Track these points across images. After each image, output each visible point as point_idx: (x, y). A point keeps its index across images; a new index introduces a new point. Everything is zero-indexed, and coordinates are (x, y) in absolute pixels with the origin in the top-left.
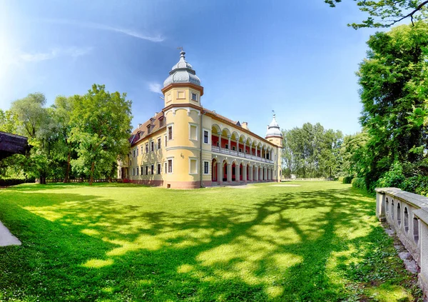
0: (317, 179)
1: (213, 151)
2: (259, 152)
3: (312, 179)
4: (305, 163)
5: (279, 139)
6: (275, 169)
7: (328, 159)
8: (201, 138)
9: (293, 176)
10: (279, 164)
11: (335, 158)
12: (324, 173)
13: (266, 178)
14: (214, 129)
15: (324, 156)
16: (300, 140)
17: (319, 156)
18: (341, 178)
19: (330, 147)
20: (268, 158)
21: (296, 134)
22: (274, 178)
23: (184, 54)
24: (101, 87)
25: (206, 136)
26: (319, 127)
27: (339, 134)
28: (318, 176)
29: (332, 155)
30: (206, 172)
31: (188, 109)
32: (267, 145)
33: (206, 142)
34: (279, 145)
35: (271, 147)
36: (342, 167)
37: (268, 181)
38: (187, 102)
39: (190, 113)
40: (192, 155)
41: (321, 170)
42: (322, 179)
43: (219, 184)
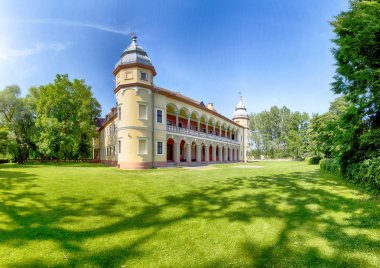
0: (284, 160)
1: (168, 130)
2: (223, 132)
3: (280, 160)
4: (274, 144)
5: (246, 121)
6: (241, 149)
7: (295, 140)
8: (153, 117)
9: (262, 157)
10: (246, 144)
11: (301, 139)
12: (291, 154)
13: (231, 159)
14: (170, 108)
15: (291, 137)
16: (268, 123)
17: (286, 137)
18: (308, 159)
19: (296, 129)
20: (233, 138)
21: (264, 117)
22: (241, 158)
23: (135, 38)
24: (64, 76)
25: (160, 116)
26: (286, 110)
27: (306, 116)
28: (285, 157)
29: (299, 137)
30: (160, 152)
31: (136, 89)
32: (232, 126)
33: (160, 121)
34: (245, 126)
35: (236, 128)
36: (309, 148)
37: (234, 161)
38: (135, 81)
39: (138, 92)
40: (141, 134)
41: (289, 151)
42: (289, 160)
43: (176, 165)
